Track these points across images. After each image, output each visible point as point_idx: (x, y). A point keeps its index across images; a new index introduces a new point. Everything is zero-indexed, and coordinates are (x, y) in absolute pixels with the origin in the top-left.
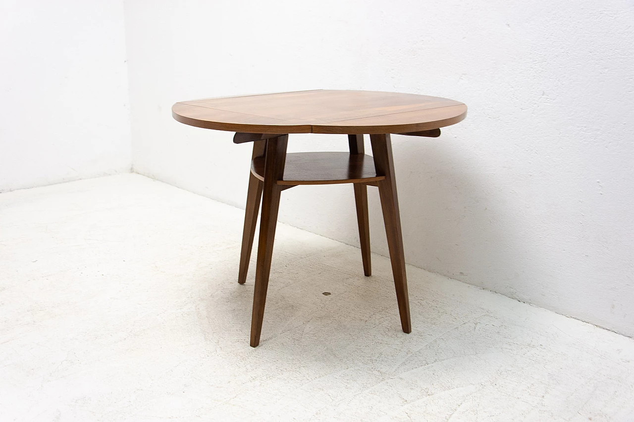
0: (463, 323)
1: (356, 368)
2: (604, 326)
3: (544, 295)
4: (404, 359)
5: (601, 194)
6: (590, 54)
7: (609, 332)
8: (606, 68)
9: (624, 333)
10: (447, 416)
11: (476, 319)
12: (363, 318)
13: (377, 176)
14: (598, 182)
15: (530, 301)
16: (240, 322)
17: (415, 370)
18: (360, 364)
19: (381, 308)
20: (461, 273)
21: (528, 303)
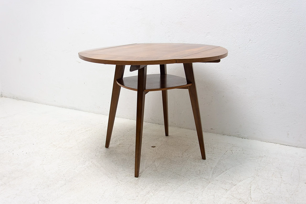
0: (225, 151)
1: (194, 179)
2: (284, 144)
3: (255, 134)
4: (212, 171)
5: (280, 84)
6: (272, 21)
7: (287, 146)
8: (280, 27)
9: (294, 146)
10: (249, 193)
11: (230, 148)
12: (179, 156)
13: (187, 84)
14: (279, 79)
15: (248, 138)
16: (121, 167)
17: (220, 175)
18: (194, 177)
19: (184, 150)
20: (211, 129)
21: (246, 138)
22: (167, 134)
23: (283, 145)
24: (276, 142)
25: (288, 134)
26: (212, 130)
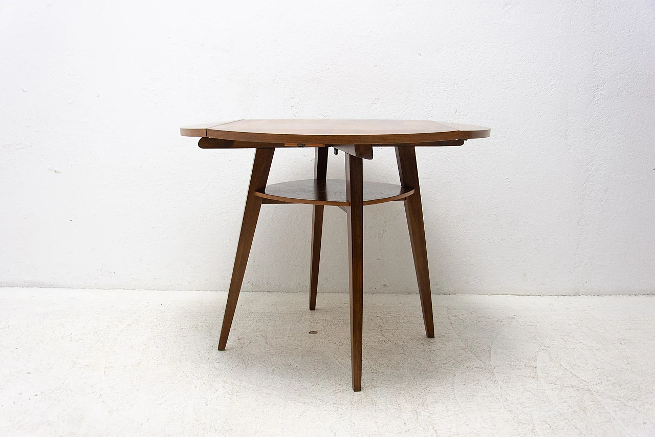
5: (510, 188)
7: (525, 296)
14: (507, 179)
20: (385, 286)
21: (453, 294)
22: (313, 307)
23: (517, 295)
24: (505, 293)
25: (525, 275)
26: (386, 288)
